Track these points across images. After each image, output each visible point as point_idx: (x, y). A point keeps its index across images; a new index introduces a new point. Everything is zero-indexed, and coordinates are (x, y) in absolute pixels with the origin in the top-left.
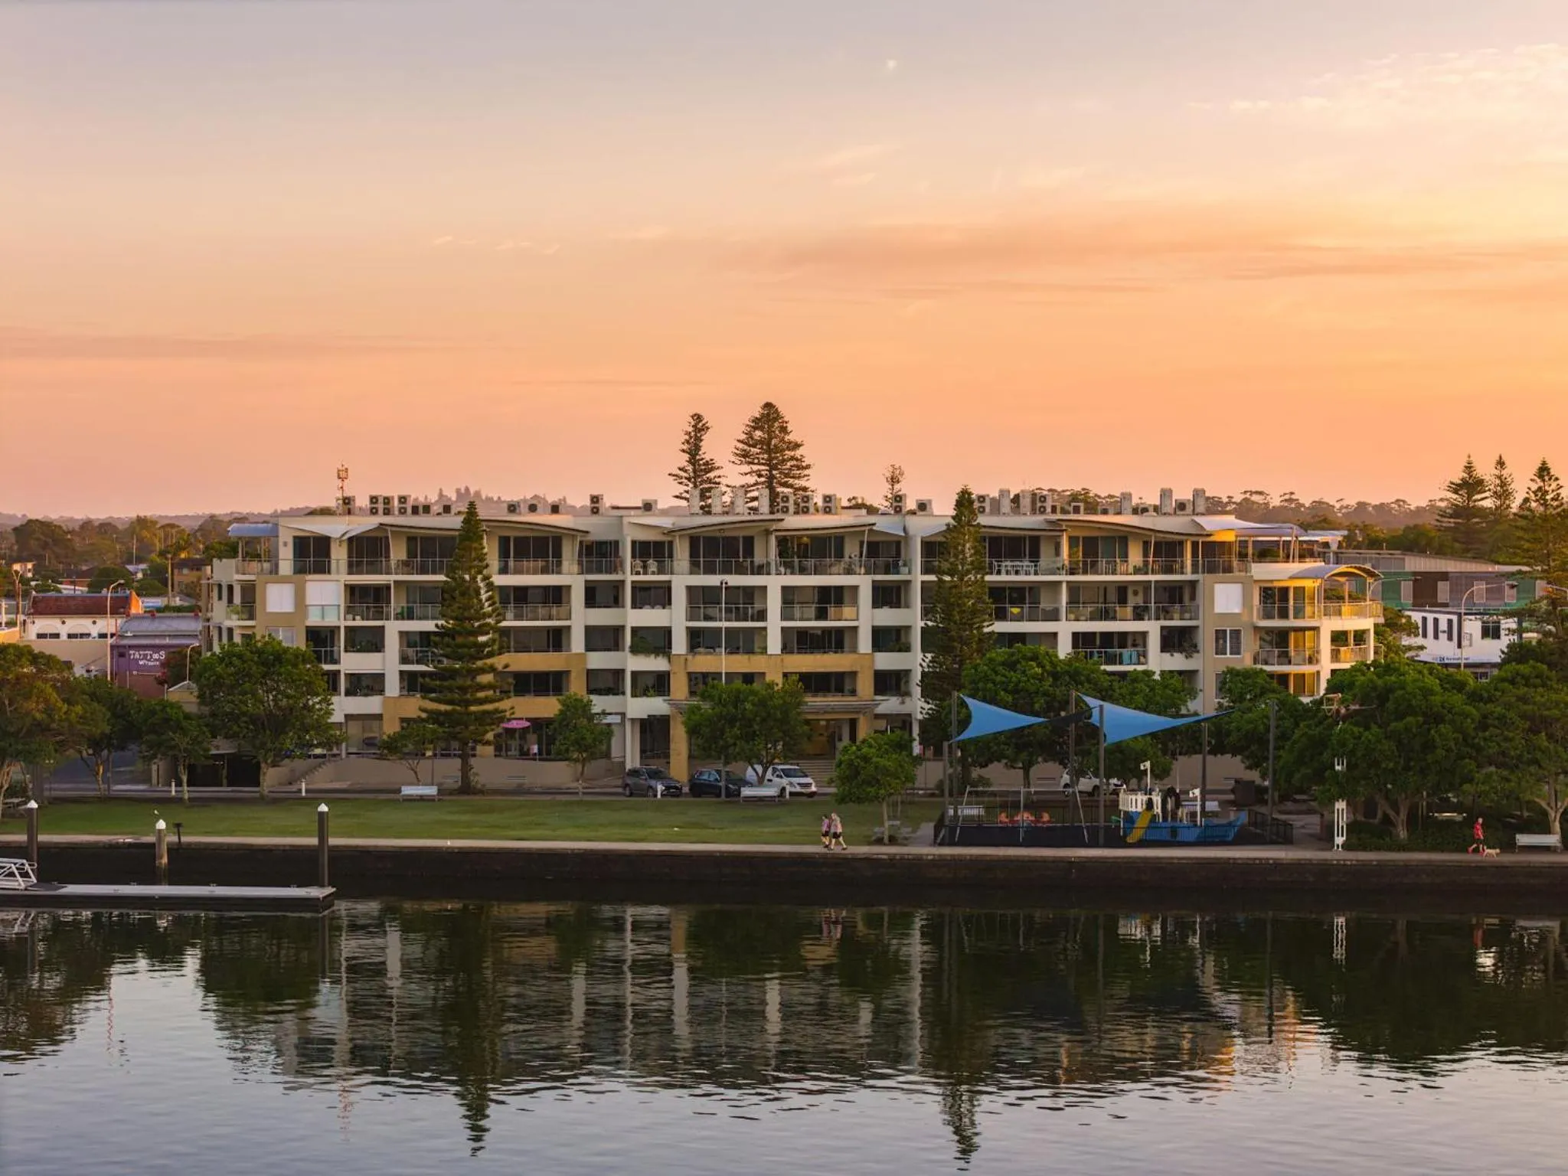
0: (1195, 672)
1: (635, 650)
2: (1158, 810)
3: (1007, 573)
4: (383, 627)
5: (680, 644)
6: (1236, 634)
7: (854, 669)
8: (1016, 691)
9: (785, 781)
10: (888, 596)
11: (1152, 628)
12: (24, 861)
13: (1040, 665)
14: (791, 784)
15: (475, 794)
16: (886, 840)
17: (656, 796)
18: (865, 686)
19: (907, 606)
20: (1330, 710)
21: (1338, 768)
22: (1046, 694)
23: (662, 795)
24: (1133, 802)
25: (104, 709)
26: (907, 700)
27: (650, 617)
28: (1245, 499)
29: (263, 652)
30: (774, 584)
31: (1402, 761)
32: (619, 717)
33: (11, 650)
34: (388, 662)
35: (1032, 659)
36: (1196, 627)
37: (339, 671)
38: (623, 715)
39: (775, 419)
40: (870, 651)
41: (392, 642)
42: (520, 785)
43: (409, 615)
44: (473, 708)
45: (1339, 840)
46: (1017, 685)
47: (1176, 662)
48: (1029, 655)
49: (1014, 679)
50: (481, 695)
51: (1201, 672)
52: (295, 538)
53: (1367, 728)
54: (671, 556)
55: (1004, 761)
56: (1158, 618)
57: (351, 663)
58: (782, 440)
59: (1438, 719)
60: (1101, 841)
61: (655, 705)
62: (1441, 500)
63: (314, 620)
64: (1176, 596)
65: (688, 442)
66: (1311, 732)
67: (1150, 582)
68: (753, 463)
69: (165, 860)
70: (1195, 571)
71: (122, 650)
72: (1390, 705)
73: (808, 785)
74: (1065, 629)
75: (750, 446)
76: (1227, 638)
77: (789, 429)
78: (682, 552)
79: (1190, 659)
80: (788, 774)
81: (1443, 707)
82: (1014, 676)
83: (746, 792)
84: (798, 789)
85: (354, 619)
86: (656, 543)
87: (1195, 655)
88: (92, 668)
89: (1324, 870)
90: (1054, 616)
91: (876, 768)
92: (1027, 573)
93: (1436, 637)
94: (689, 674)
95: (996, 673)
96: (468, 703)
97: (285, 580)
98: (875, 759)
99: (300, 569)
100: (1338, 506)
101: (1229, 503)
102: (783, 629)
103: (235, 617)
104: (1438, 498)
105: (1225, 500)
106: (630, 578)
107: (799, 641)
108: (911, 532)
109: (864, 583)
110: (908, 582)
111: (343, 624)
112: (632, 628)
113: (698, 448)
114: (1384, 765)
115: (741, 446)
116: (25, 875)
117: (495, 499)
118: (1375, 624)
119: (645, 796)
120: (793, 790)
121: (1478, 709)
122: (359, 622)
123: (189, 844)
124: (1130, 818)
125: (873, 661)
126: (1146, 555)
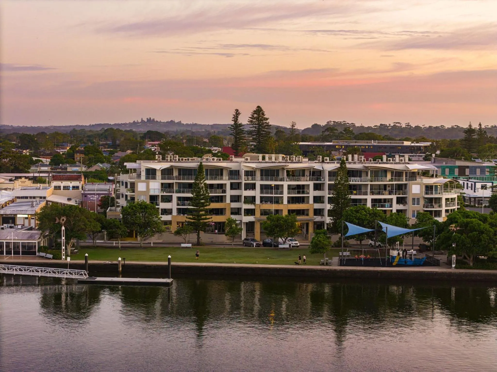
0: (406, 210)
1: (245, 202)
2: (401, 256)
3: (353, 181)
4: (172, 196)
5: (258, 201)
6: (418, 199)
7: (308, 208)
8: (358, 219)
9: (290, 242)
10: (317, 187)
11: (394, 197)
12: (85, 271)
13: (366, 212)
14: (292, 243)
15: (201, 245)
16: (325, 264)
17: (253, 246)
18: (311, 213)
19: (323, 190)
20: (451, 229)
21: (453, 246)
22: (367, 220)
23: (255, 246)
24: (394, 253)
25: (99, 224)
26: (323, 217)
27: (249, 193)
28: (394, 125)
29: (141, 205)
30: (286, 184)
31: (472, 244)
32: (240, 221)
33: (73, 207)
34: (173, 205)
35: (363, 210)
36: (407, 197)
37: (159, 208)
38: (241, 221)
39: (261, 111)
40: (313, 203)
41: (175, 200)
42: (212, 241)
43: (179, 192)
44: (201, 221)
45: (454, 266)
46: (359, 217)
47: (401, 207)
48: (362, 208)
49: (358, 216)
50: (203, 217)
51: (408, 210)
52: (146, 169)
53: (462, 235)
54: (255, 175)
55: (355, 239)
56: (396, 194)
57: (163, 205)
58: (263, 117)
59: (482, 233)
60: (386, 265)
61: (251, 218)
62: (455, 126)
63: (152, 193)
64: (401, 188)
65: (234, 118)
66: (446, 235)
67: (394, 184)
68: (254, 124)
69: (121, 269)
70: (406, 180)
71: (85, 195)
72: (468, 228)
73: (297, 244)
74: (369, 198)
75: (253, 119)
76: (416, 201)
77: (265, 114)
78: (258, 174)
79: (405, 206)
80: (291, 240)
81: (484, 229)
82: (358, 215)
83: (280, 246)
84: (294, 245)
85: (163, 193)
86: (251, 171)
87: (406, 205)
88: (77, 200)
89: (450, 274)
90: (366, 194)
91: (323, 244)
92: (359, 181)
93: (467, 188)
94: (261, 210)
95: (353, 213)
96: (199, 220)
97: (143, 182)
98: (322, 242)
99: (147, 178)
100: (423, 127)
101: (390, 126)
102: (288, 197)
103: (129, 192)
104: (454, 125)
105: (388, 125)
106: (244, 182)
107: (292, 200)
108: (325, 169)
109: (311, 183)
110: (323, 184)
111: (160, 194)
112: (245, 197)
113: (237, 120)
114: (467, 245)
115: (250, 119)
116: (85, 275)
117: (159, 121)
118: (458, 196)
119: (250, 246)
120: (293, 245)
121: (493, 229)
122: (165, 194)
123: (127, 264)
124: (393, 258)
125: (313, 206)
126: (392, 176)
